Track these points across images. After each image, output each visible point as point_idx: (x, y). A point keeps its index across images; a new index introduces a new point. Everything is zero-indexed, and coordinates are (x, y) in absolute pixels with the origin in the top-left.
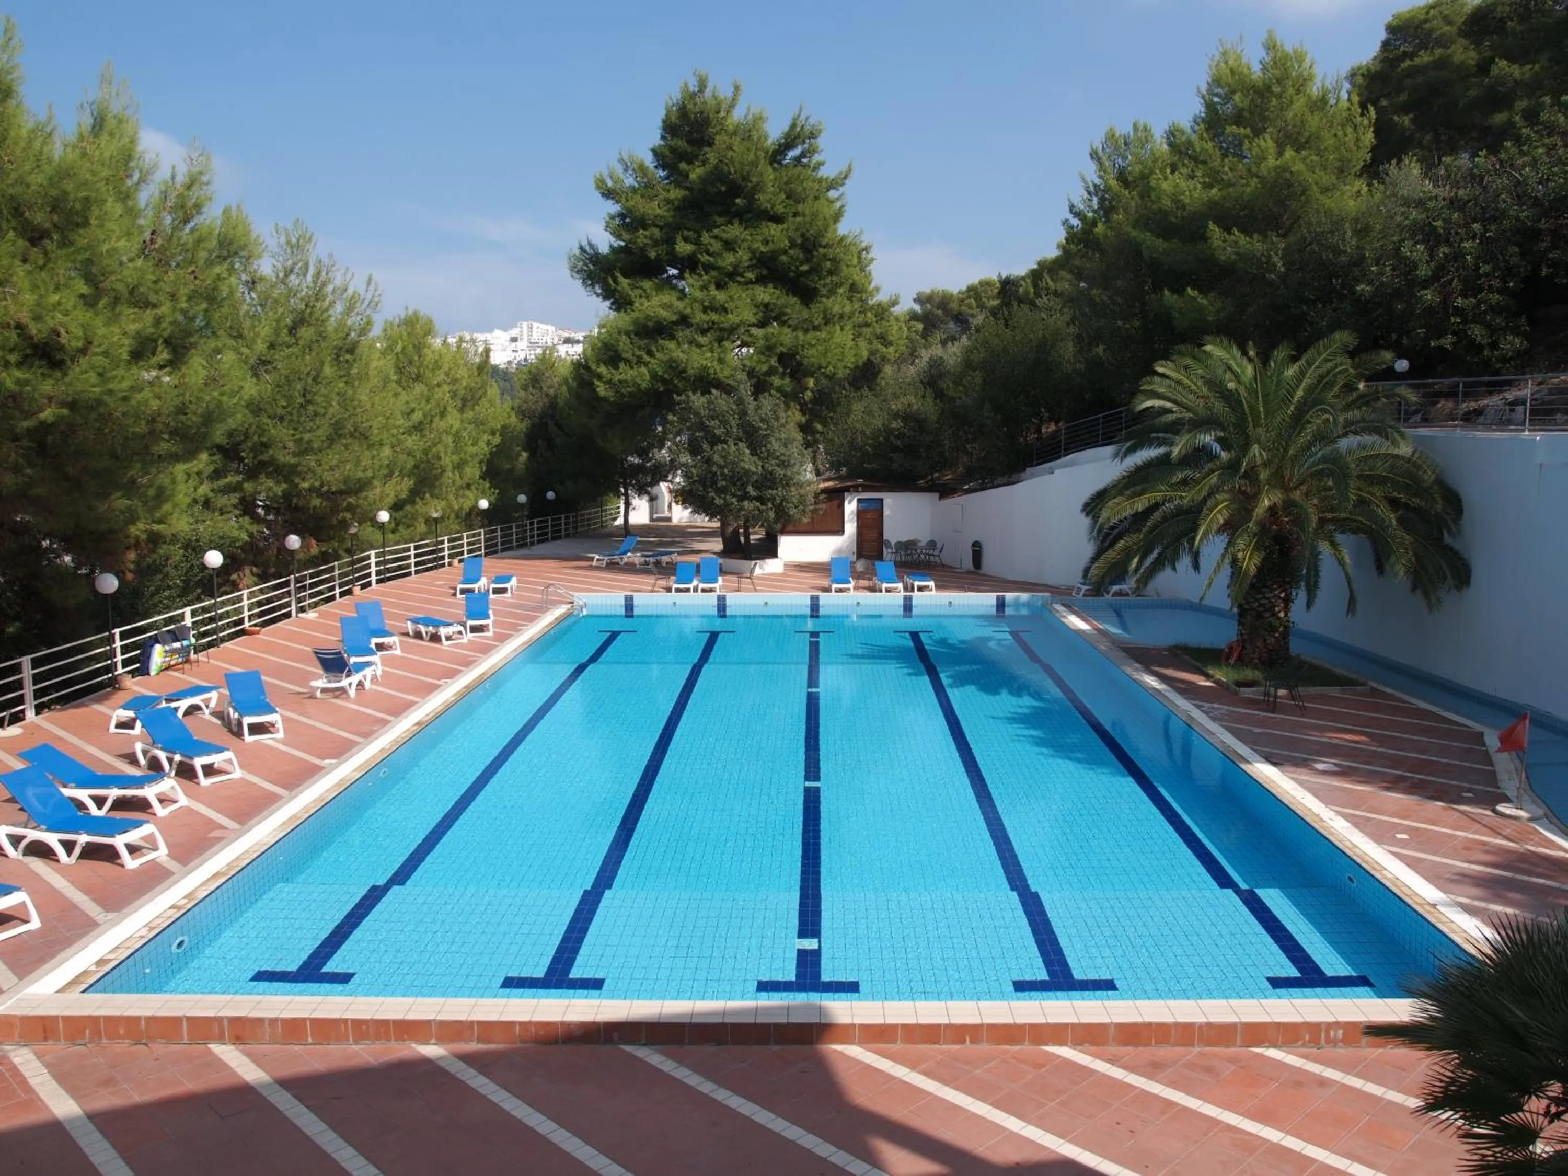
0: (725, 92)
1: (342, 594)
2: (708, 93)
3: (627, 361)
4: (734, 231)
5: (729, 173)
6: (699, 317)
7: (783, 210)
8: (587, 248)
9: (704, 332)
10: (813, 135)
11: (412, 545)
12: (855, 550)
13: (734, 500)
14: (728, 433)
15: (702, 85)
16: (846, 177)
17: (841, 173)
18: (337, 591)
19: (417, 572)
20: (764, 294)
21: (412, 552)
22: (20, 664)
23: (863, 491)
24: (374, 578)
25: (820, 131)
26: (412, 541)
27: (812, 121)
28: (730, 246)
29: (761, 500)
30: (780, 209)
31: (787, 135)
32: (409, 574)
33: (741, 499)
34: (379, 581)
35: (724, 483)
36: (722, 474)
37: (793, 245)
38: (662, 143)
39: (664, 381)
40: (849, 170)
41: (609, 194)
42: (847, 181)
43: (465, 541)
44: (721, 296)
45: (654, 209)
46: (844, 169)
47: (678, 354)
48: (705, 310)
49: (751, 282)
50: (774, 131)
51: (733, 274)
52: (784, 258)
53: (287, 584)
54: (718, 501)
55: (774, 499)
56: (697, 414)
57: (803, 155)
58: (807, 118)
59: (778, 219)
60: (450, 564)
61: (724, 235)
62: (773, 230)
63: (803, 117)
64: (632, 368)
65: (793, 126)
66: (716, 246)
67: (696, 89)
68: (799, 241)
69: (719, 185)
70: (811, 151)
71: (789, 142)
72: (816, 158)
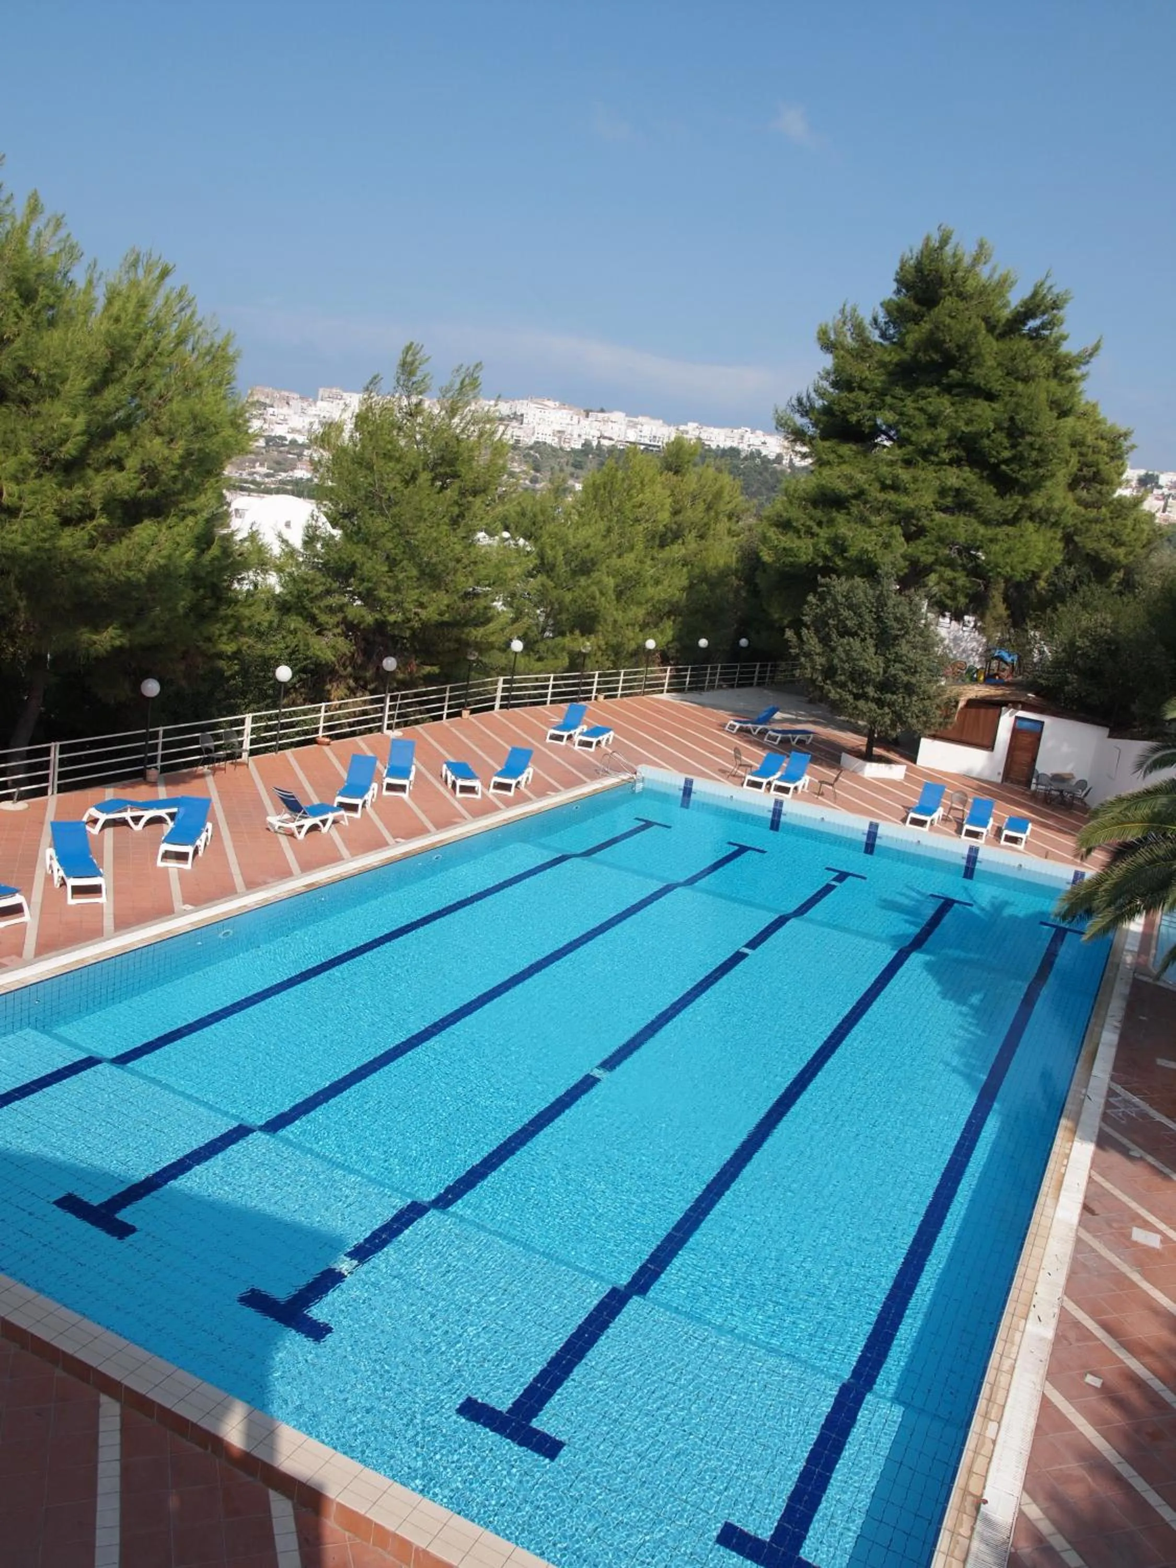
0: (968, 251)
1: (449, 716)
2: (949, 250)
3: (797, 531)
4: (943, 404)
5: (944, 341)
6: (875, 493)
7: (1000, 388)
8: (805, 400)
9: (878, 511)
10: (1055, 306)
11: (552, 676)
12: (1002, 771)
13: (850, 698)
14: (860, 626)
15: (944, 241)
16: (1091, 355)
17: (1085, 350)
18: (446, 711)
19: (552, 702)
20: (954, 478)
21: (551, 683)
22: (49, 749)
23: (1023, 709)
24: (498, 703)
25: (1065, 301)
26: (554, 672)
27: (1055, 290)
28: (933, 421)
29: (880, 703)
30: (996, 387)
31: (1025, 304)
32: (544, 703)
33: (857, 697)
34: (502, 707)
35: (843, 678)
36: (843, 669)
37: (998, 427)
38: (895, 297)
39: (826, 558)
40: (1096, 348)
41: (828, 346)
42: (1093, 360)
43: (622, 677)
44: (904, 475)
45: (862, 370)
46: (1090, 346)
47: (843, 530)
48: (884, 488)
49: (942, 463)
50: (1016, 298)
51: (926, 453)
52: (986, 442)
53: (382, 700)
54: (833, 695)
55: (893, 704)
56: (834, 600)
57: (1043, 326)
58: (1051, 287)
59: (990, 397)
60: (596, 698)
61: (931, 409)
62: (982, 408)
63: (1047, 285)
64: (800, 537)
65: (1034, 295)
66: (920, 419)
67: (937, 245)
68: (1006, 425)
69: (931, 352)
70: (1050, 324)
71: (1029, 311)
72: (1057, 332)
